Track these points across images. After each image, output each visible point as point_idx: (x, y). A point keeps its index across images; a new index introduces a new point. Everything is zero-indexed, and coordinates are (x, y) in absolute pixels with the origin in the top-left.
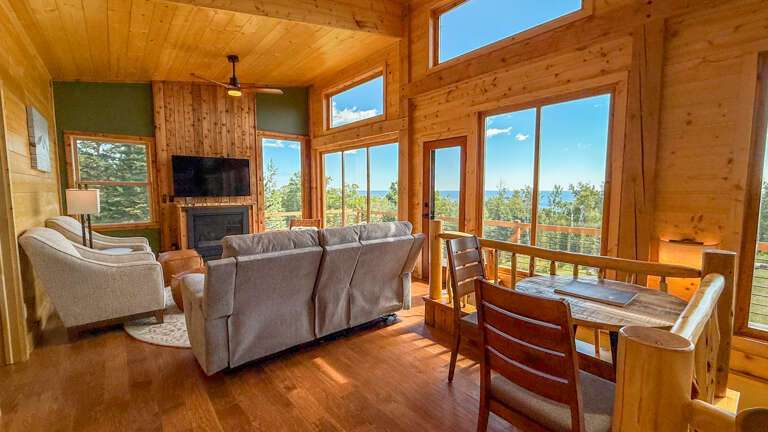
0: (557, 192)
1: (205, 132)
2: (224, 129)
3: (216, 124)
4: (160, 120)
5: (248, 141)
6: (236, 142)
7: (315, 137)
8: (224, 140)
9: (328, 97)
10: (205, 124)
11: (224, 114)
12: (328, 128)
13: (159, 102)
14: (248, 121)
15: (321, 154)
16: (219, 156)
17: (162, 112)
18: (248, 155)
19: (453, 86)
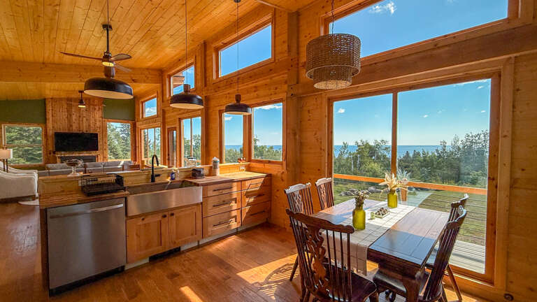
0: (345, 146)
1: (74, 120)
2: (84, 119)
3: (80, 117)
4: (49, 116)
5: (98, 124)
6: (92, 125)
7: (137, 121)
8: (84, 125)
9: (142, 103)
10: (74, 117)
12: (142, 118)
13: (49, 107)
14: (98, 115)
15: (141, 130)
16: (81, 132)
17: (50, 112)
18: (98, 131)
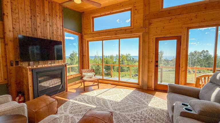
1: (38, 24)
2: (48, 23)
3: (44, 20)
4: (7, 10)
5: (60, 32)
6: (54, 32)
7: (85, 34)
8: (48, 30)
9: (93, 18)
10: (38, 19)
11: (48, 16)
12: (93, 31)
14: (59, 22)
15: (88, 42)
16: (45, 38)
17: (9, 5)
19: (173, 17)
